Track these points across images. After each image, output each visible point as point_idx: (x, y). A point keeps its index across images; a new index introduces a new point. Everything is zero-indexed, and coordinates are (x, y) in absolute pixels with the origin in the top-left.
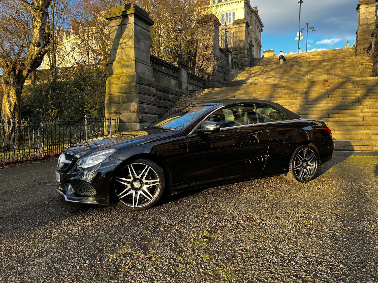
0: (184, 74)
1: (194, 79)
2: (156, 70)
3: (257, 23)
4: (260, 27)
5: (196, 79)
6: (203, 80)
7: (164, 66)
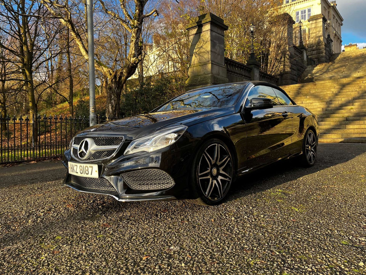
0: (257, 73)
1: (267, 77)
2: (230, 71)
3: (336, 17)
4: (339, 21)
5: (268, 78)
6: (276, 79)
7: (237, 67)
